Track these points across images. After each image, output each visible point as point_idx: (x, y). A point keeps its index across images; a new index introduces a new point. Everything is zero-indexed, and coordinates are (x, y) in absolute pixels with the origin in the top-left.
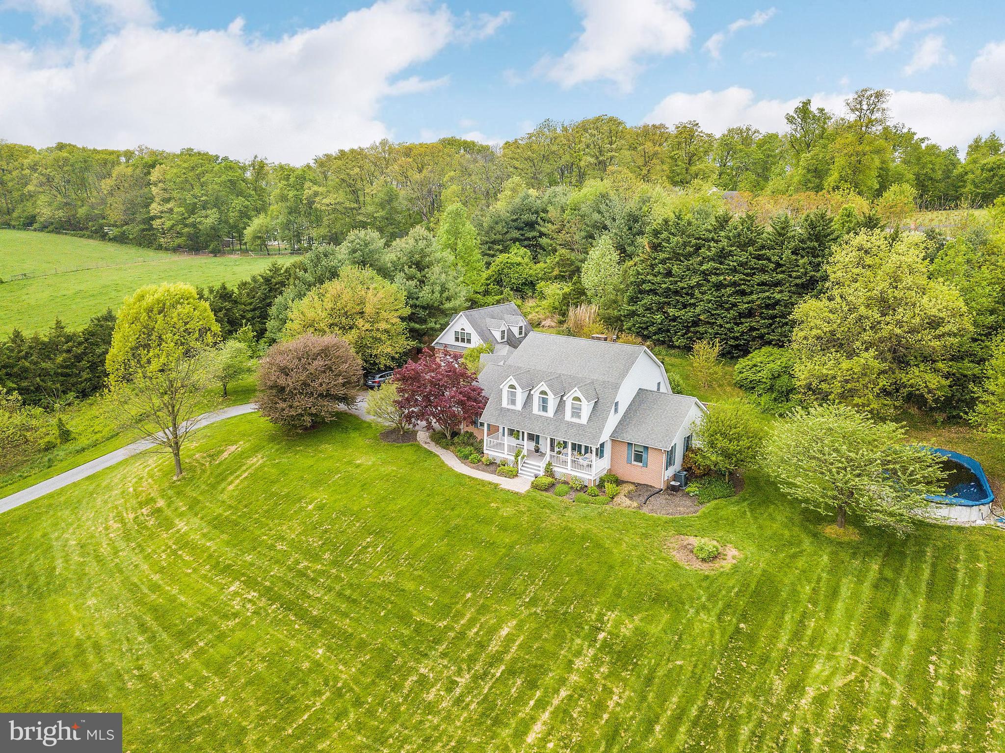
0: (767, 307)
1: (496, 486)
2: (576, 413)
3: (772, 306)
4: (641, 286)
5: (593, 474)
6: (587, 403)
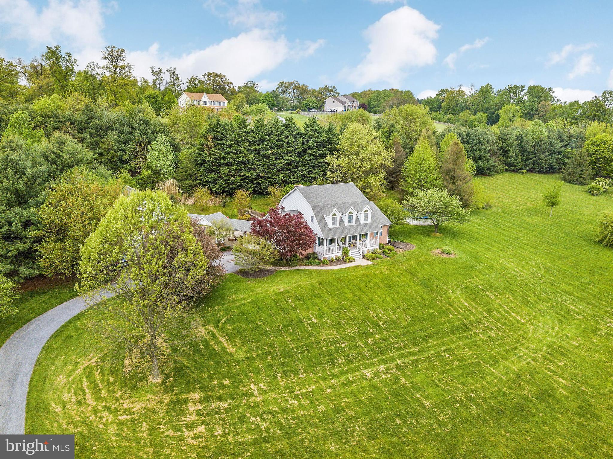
2: (365, 218)
4: (214, 162)
5: (378, 245)
6: (372, 211)
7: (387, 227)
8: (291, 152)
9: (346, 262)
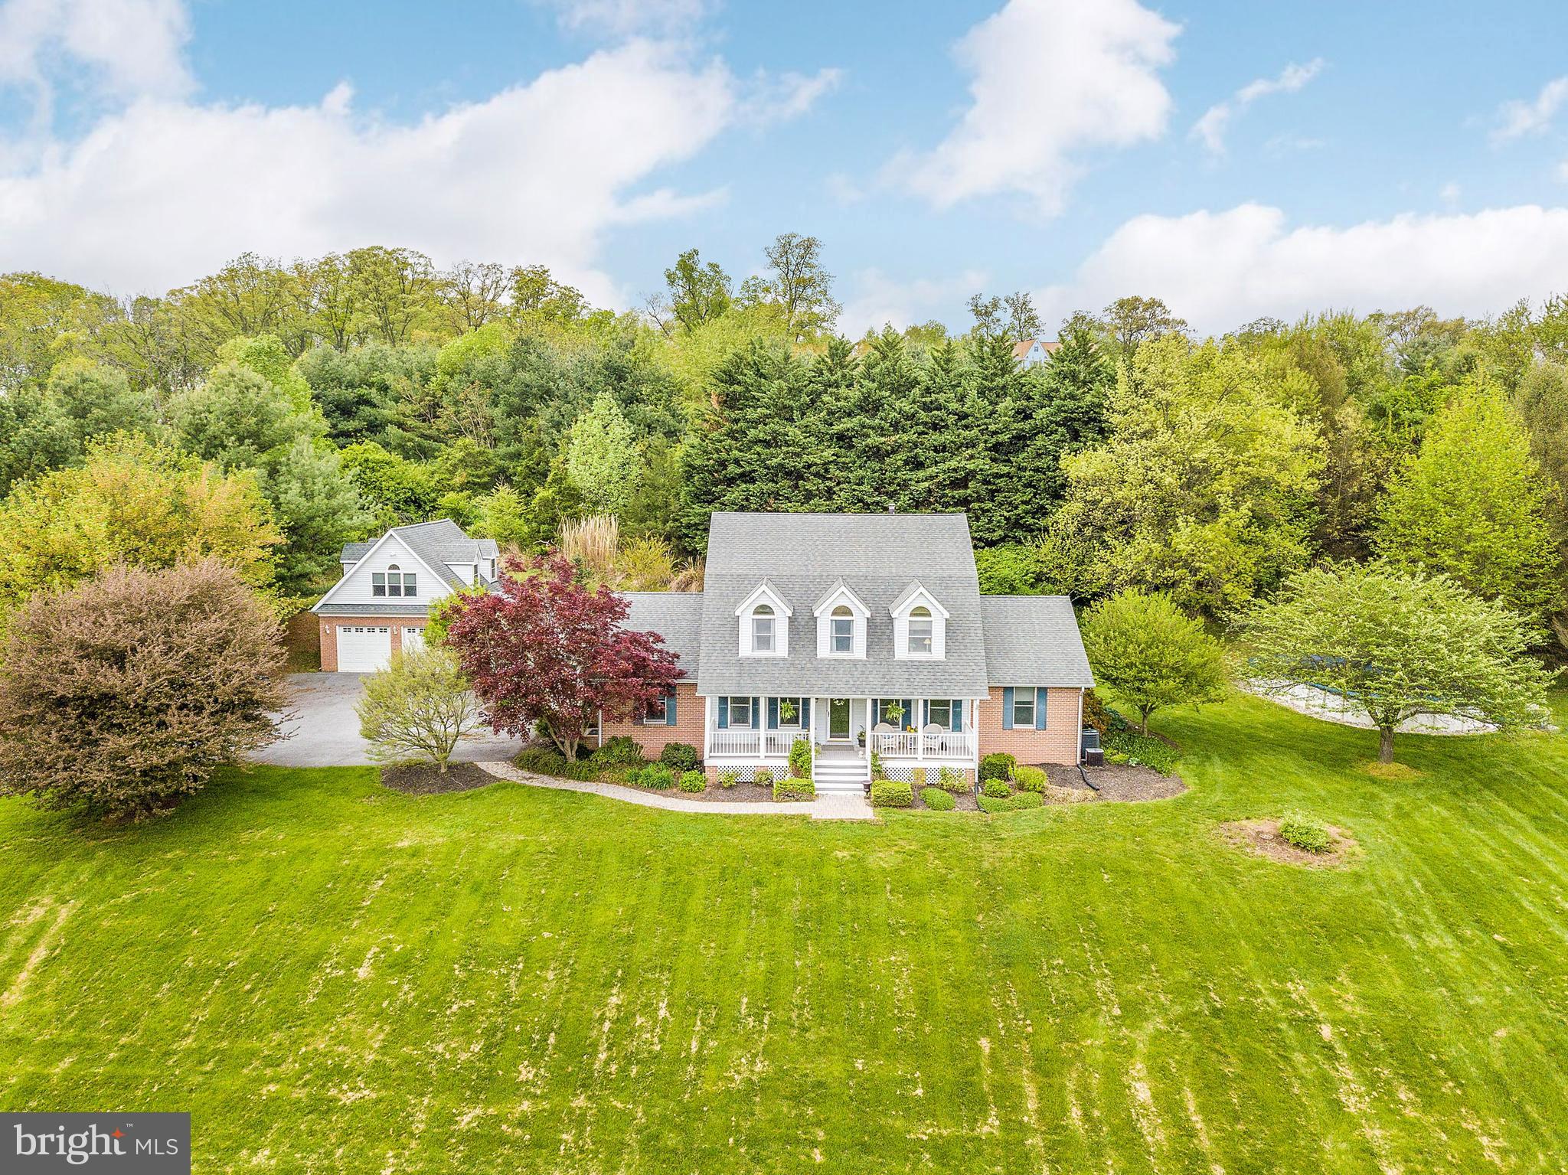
0: (955, 484)
1: (804, 818)
2: (919, 640)
3: (962, 483)
4: (717, 472)
5: (976, 757)
6: (947, 615)
7: (1072, 693)
8: (972, 444)
9: (788, 795)
